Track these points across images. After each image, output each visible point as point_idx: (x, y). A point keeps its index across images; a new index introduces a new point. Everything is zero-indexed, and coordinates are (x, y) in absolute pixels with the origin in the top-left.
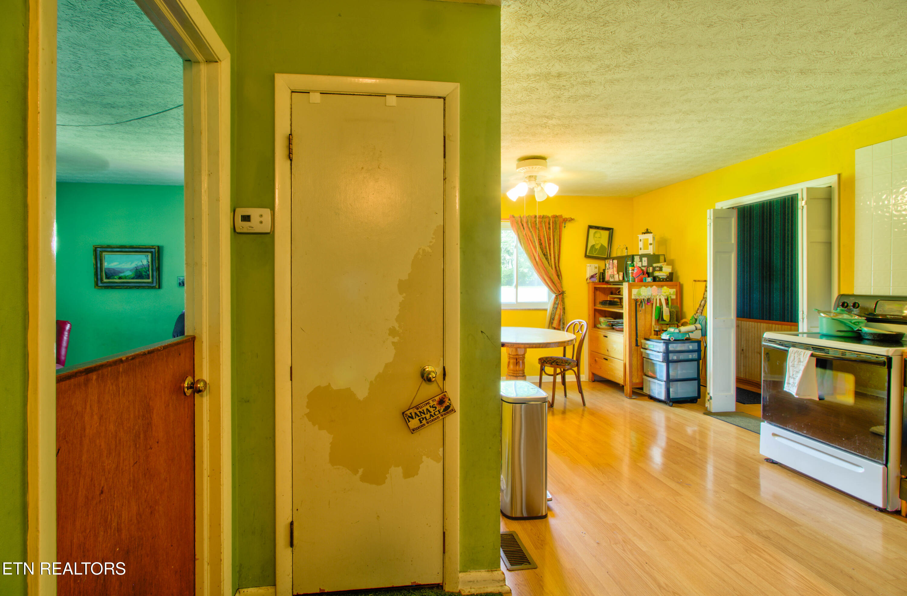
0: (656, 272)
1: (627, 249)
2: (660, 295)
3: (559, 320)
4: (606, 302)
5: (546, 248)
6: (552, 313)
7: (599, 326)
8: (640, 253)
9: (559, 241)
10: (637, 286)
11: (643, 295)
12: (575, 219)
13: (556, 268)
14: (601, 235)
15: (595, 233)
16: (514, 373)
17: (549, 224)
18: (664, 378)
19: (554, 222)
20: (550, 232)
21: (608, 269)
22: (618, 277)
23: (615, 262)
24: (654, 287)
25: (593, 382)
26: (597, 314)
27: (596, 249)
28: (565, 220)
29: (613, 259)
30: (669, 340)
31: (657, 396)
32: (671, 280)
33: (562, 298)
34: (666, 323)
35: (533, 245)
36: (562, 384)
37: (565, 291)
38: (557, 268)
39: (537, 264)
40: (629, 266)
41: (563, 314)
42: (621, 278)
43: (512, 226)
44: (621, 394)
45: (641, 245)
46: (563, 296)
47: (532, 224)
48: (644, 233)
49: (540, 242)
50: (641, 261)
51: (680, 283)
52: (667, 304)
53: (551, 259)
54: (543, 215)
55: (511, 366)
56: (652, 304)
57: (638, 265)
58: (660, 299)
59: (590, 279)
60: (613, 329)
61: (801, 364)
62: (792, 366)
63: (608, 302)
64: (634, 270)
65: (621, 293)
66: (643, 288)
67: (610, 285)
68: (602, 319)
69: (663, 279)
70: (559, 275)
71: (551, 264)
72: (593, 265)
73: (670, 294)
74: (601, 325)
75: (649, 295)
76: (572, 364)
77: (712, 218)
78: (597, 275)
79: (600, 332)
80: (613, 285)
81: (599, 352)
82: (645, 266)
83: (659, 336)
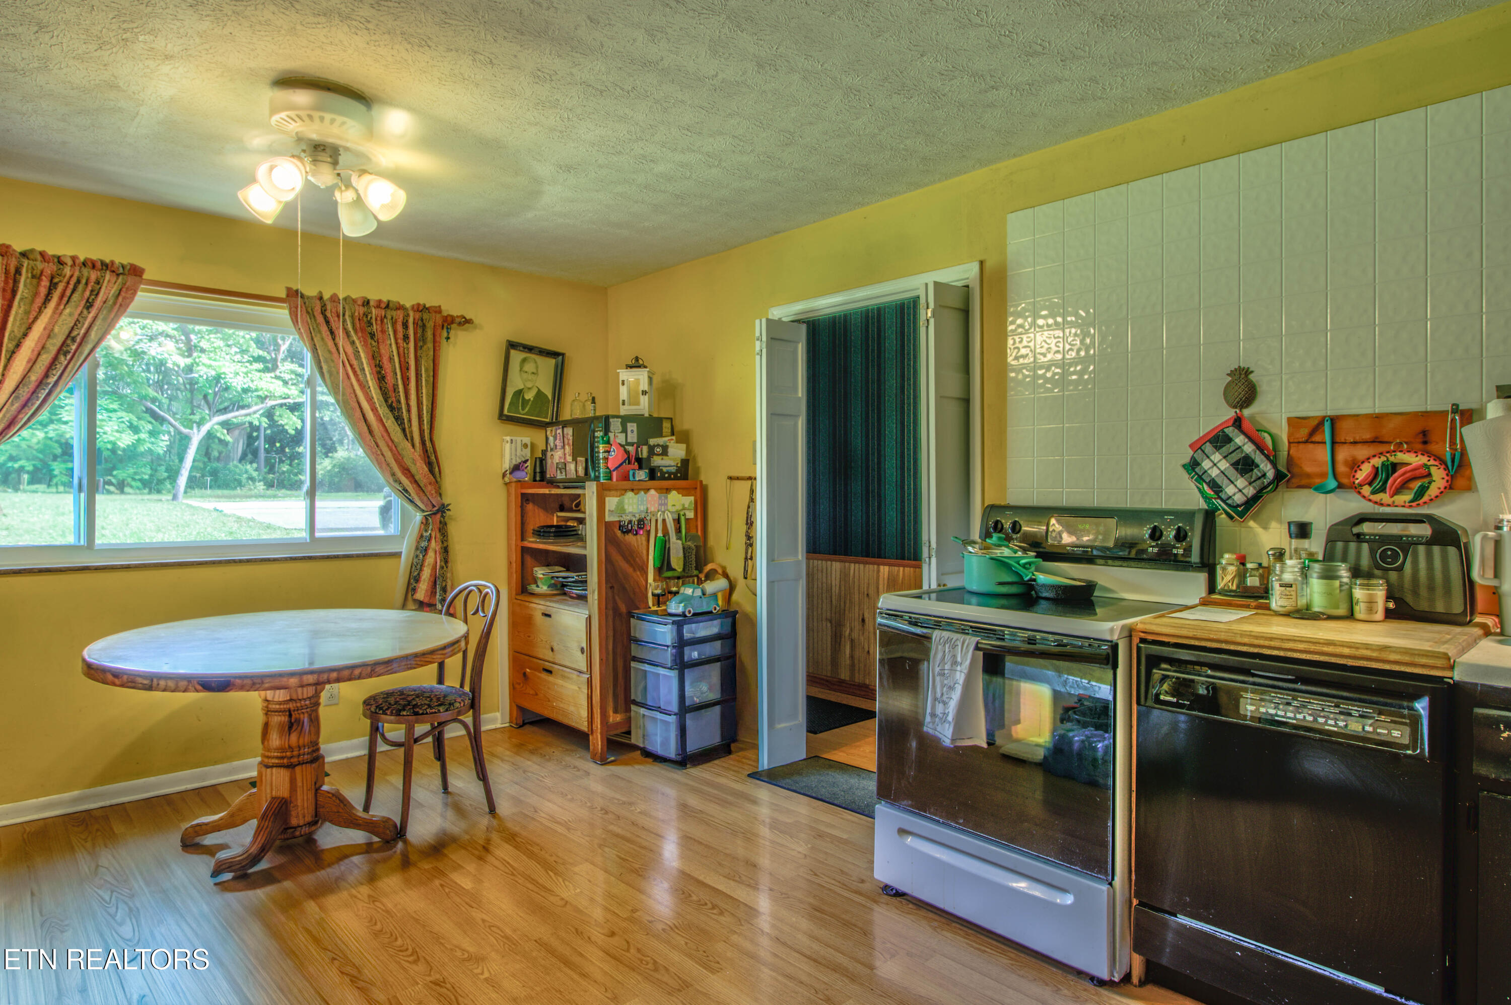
0: (655, 457)
1: (593, 401)
2: (664, 512)
3: (433, 579)
4: (548, 530)
5: (395, 389)
6: (412, 563)
7: (533, 588)
8: (622, 413)
9: (432, 374)
10: (616, 490)
11: (630, 513)
12: (476, 321)
13: (423, 442)
14: (537, 368)
15: (524, 360)
16: (282, 758)
17: (405, 325)
18: (674, 707)
19: (420, 322)
20: (408, 349)
21: (552, 450)
22: (575, 469)
23: (569, 431)
24: (652, 492)
25: (521, 726)
26: (529, 560)
27: (525, 402)
28: (449, 322)
29: (565, 424)
30: (684, 615)
31: (659, 750)
32: (685, 477)
33: (441, 522)
34: (676, 574)
35: (358, 380)
36: (436, 758)
37: (448, 505)
38: (428, 444)
39: (371, 432)
40: (598, 442)
41: (443, 564)
42: (581, 472)
43: (295, 321)
44: (583, 753)
45: (624, 393)
46: (443, 517)
47: (357, 321)
48: (631, 367)
49: (379, 373)
50: (624, 431)
51: (701, 482)
52: (678, 530)
53: (410, 421)
54: (389, 302)
55: (275, 740)
56: (649, 532)
57: (618, 441)
58: (664, 520)
59: (511, 473)
60: (565, 594)
61: (959, 668)
62: (939, 674)
63: (553, 530)
64: (609, 452)
65: (582, 507)
66: (630, 494)
67: (558, 487)
68: (540, 572)
69: (670, 473)
70: (432, 462)
71: (411, 432)
72: (519, 439)
73: (684, 509)
74: (538, 586)
75: (642, 511)
76: (457, 705)
77: (764, 338)
78: (528, 463)
79: (535, 605)
80: (565, 488)
81: (531, 654)
82: (632, 444)
83: (664, 608)
